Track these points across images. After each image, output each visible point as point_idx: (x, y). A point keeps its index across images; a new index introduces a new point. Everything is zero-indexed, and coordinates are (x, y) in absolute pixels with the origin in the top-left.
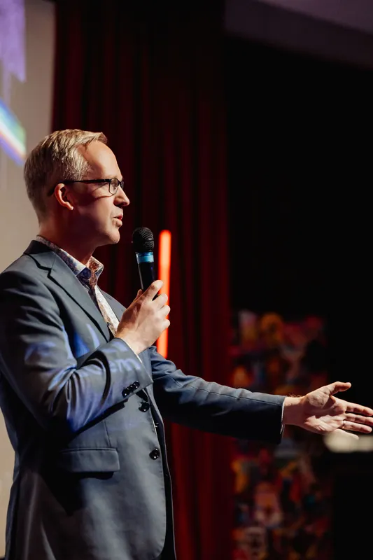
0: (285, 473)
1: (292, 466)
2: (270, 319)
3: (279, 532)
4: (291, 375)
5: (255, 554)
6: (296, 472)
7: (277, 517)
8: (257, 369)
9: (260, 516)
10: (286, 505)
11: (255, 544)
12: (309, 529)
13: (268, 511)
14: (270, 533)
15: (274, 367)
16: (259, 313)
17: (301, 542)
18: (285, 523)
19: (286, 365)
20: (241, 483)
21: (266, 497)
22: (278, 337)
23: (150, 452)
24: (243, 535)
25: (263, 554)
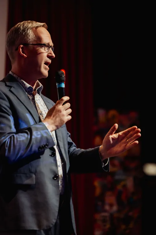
1: (122, 183)
2: (112, 113)
5: (105, 226)
6: (124, 186)
7: (115, 208)
9: (107, 207)
10: (120, 202)
11: (104, 221)
12: (131, 214)
13: (111, 205)
14: (112, 215)
16: (107, 110)
18: (119, 211)
20: (98, 191)
21: (110, 199)
23: (53, 176)
24: (99, 217)
25: (108, 226)
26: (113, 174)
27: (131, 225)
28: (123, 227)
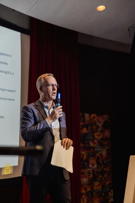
0: (98, 155)
2: (93, 115)
3: (96, 170)
4: (99, 130)
6: (101, 154)
7: (95, 166)
8: (89, 128)
9: (90, 166)
10: (98, 163)
11: (89, 173)
12: (105, 169)
13: (93, 165)
14: (93, 170)
15: (94, 127)
16: (90, 114)
17: (102, 173)
18: (98, 168)
19: (98, 127)
20: (85, 157)
21: (92, 161)
22: (95, 120)
24: (85, 171)
25: (91, 176)
26: (94, 148)
27: (106, 175)
28: (101, 176)
